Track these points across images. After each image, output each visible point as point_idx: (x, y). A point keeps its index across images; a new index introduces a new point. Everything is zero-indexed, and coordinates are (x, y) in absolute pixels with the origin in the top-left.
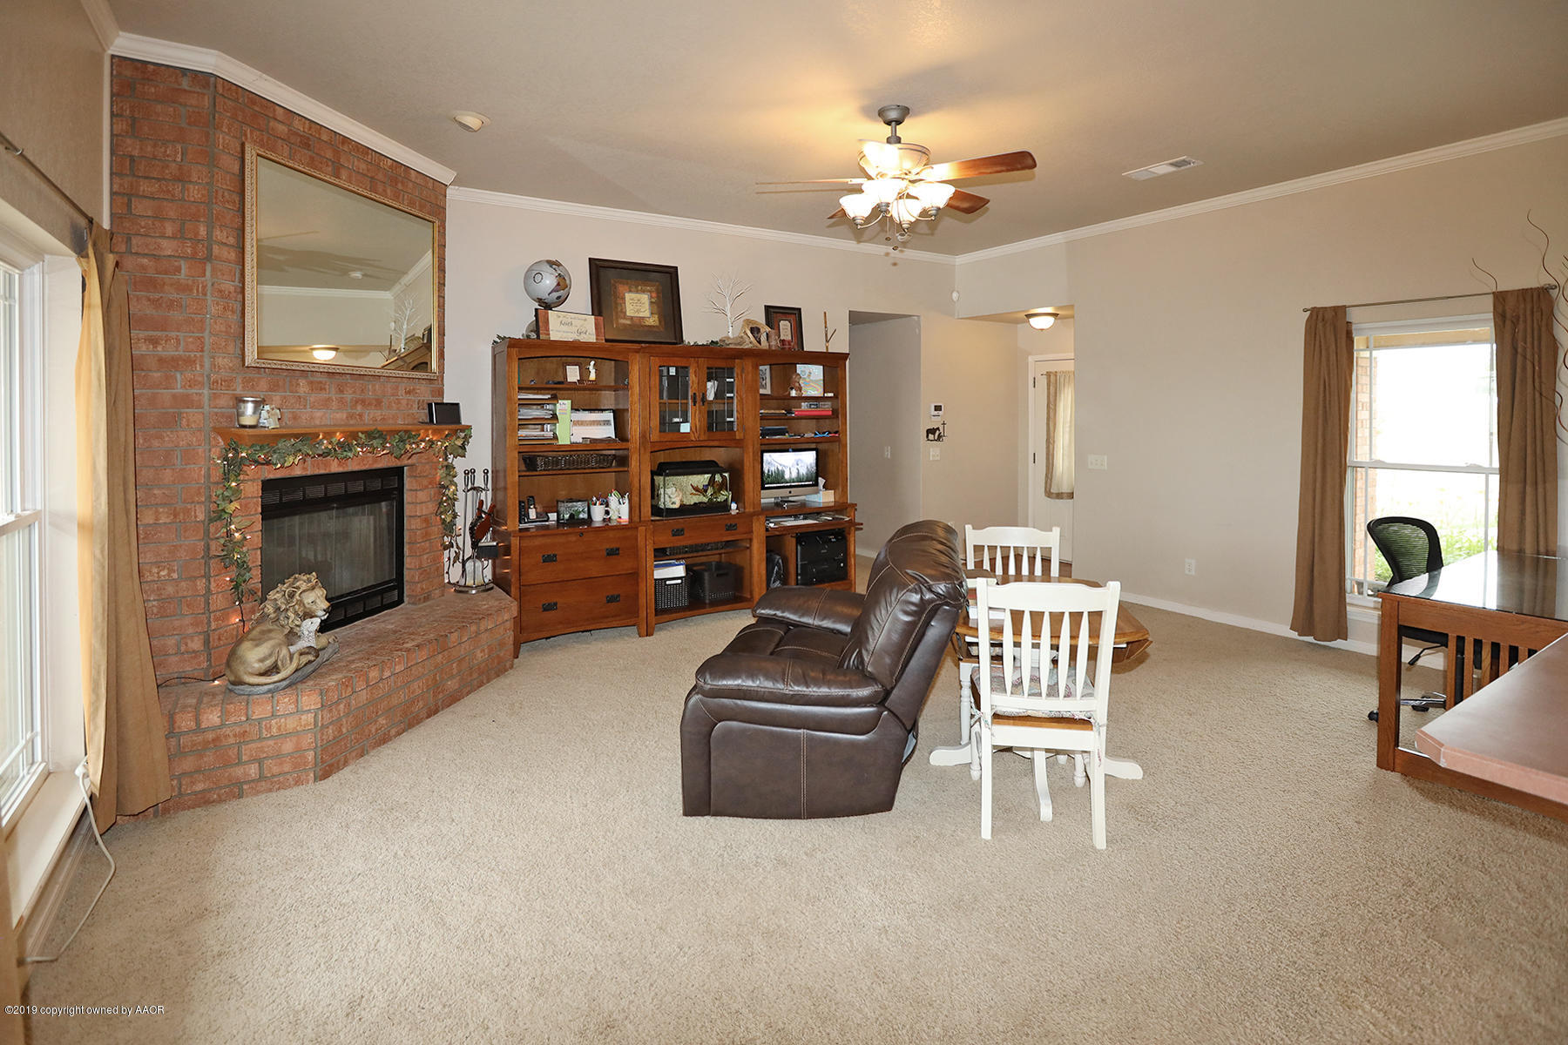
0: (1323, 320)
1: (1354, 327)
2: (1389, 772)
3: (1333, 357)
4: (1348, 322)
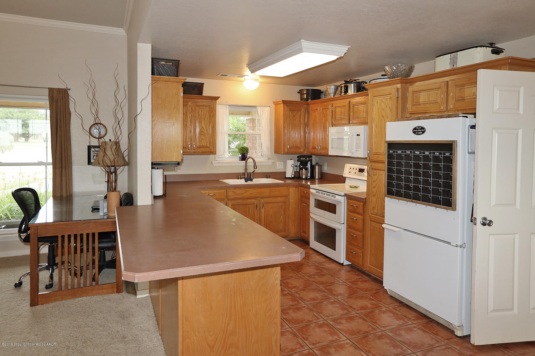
2: (36, 306)
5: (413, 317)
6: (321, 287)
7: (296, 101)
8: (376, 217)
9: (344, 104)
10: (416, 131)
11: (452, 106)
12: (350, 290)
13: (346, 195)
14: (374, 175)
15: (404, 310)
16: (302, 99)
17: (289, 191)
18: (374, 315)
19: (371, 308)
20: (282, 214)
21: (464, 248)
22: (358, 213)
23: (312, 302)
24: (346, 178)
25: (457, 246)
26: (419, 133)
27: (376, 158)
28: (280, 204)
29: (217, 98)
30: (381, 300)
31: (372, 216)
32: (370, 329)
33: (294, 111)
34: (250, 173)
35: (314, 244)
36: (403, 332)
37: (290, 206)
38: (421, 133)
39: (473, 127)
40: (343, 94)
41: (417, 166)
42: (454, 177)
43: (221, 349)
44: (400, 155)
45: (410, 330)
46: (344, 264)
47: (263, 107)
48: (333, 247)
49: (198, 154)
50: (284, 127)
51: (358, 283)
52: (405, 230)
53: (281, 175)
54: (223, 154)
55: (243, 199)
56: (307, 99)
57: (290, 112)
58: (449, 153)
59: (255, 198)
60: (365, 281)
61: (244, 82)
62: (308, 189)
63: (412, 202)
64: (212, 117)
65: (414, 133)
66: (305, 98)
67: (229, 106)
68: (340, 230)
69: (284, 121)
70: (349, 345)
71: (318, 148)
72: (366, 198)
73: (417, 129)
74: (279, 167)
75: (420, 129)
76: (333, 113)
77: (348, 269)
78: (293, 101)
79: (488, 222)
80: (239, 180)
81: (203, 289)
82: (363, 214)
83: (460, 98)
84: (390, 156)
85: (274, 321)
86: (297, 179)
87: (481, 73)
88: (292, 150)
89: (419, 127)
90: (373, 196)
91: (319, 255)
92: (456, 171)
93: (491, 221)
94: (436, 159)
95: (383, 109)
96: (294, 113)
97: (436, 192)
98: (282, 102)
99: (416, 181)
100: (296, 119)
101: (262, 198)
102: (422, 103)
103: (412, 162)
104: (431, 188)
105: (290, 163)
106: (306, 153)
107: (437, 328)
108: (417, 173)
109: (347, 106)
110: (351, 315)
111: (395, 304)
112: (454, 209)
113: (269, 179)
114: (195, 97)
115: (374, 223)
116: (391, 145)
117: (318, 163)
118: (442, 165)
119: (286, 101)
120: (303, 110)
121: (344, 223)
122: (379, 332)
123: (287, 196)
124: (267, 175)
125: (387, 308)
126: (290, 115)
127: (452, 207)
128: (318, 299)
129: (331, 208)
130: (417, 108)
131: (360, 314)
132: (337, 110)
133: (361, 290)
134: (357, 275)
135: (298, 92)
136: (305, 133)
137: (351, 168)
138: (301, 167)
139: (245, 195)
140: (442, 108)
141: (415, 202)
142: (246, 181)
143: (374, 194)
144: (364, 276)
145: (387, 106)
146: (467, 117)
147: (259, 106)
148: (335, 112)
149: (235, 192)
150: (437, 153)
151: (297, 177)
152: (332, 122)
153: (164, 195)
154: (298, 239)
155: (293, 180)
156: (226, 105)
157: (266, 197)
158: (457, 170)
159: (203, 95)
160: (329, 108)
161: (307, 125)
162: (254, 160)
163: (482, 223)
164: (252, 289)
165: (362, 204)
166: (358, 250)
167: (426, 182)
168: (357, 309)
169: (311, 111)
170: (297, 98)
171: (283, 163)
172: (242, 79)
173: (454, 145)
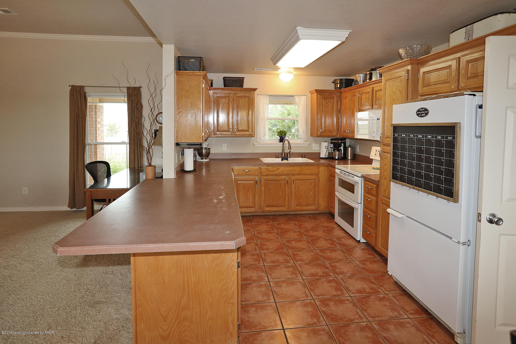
0: (76, 90)
1: (87, 94)
3: (80, 104)
4: (85, 92)
5: (412, 310)
6: (326, 263)
7: (328, 90)
8: (387, 200)
9: (369, 90)
10: (419, 113)
11: (464, 84)
12: (355, 270)
13: (362, 176)
14: (386, 158)
15: (404, 300)
16: (336, 88)
17: (319, 170)
18: (368, 301)
19: (369, 293)
20: (311, 189)
21: (468, 245)
22: (372, 195)
23: (310, 278)
24: (372, 159)
25: (459, 244)
26: (423, 115)
27: (388, 142)
28: (310, 181)
29: (255, 90)
30: (383, 284)
31: (384, 199)
32: (356, 316)
33: (327, 99)
34: (287, 154)
35: (338, 219)
36: (392, 327)
37: (320, 183)
38: (425, 115)
39: (481, 107)
40: (368, 81)
41: (420, 150)
42: (456, 164)
43: (174, 320)
44: (404, 138)
45: (402, 325)
46: (361, 242)
47: (300, 97)
48: (352, 224)
49: (239, 136)
50: (317, 113)
51: (366, 262)
52: (407, 217)
53: (316, 156)
54: (264, 137)
55: (276, 175)
56: (340, 88)
57: (323, 100)
58: (451, 136)
59: (286, 175)
60: (375, 262)
61: (280, 75)
62: (334, 169)
63: (414, 188)
64: (251, 105)
65: (418, 115)
66: (339, 87)
67: (269, 96)
68: (357, 209)
69: (317, 108)
70: (325, 332)
71: (348, 131)
72: (378, 181)
73: (421, 111)
74: (314, 148)
75: (423, 111)
76: (360, 99)
77: (363, 246)
78: (325, 90)
79: (496, 220)
80: (277, 159)
81: (155, 263)
82: (377, 196)
83: (472, 75)
84: (395, 140)
85: (230, 302)
86: (330, 159)
87: (489, 41)
88: (325, 134)
89: (422, 109)
90: (384, 179)
91: (340, 230)
92: (459, 158)
93: (500, 220)
94: (439, 143)
95: (394, 93)
96: (327, 101)
97: (438, 180)
98: (315, 91)
99: (419, 166)
100: (328, 106)
101: (293, 175)
102: (433, 83)
103: (415, 146)
104: (432, 175)
105: (325, 144)
106: (338, 136)
107: (437, 328)
108: (419, 159)
109: (371, 92)
110: (343, 298)
111: (397, 291)
112: (456, 201)
113: (305, 158)
114: (235, 89)
115: (385, 206)
116: (396, 128)
117: (350, 146)
118: (444, 149)
119: (319, 90)
120: (335, 97)
121: (361, 203)
122: (364, 322)
123: (317, 174)
124: (303, 155)
125: (386, 295)
126: (323, 102)
127: (453, 198)
128: (318, 275)
129: (350, 187)
130: (427, 89)
131: (353, 298)
132: (362, 96)
133: (367, 271)
134: (370, 254)
135: (333, 82)
136: (338, 119)
137: (376, 151)
138: (335, 148)
139: (277, 172)
140: (453, 87)
141: (416, 189)
142: (282, 160)
143: (385, 177)
144: (376, 256)
145: (397, 89)
146: (474, 95)
147: (296, 96)
148: (361, 99)
149: (268, 169)
150: (439, 137)
151: (331, 157)
152: (359, 108)
153: (194, 170)
154: (328, 213)
155: (326, 160)
156: (266, 95)
157: (297, 175)
158: (459, 156)
159: (244, 87)
160: (356, 95)
161: (339, 111)
162: (289, 142)
163: (488, 219)
164: (205, 268)
165: (375, 186)
166: (372, 230)
167: (428, 168)
168: (352, 291)
169: (343, 99)
170: (332, 87)
171: (318, 145)
172: (276, 72)
173: (457, 127)
